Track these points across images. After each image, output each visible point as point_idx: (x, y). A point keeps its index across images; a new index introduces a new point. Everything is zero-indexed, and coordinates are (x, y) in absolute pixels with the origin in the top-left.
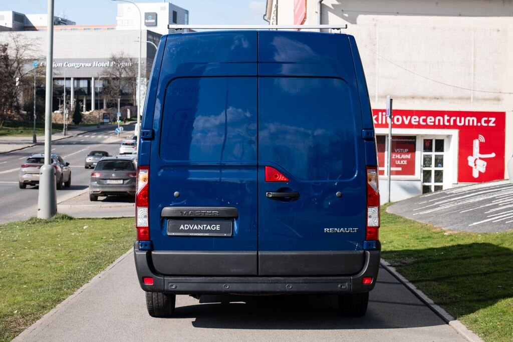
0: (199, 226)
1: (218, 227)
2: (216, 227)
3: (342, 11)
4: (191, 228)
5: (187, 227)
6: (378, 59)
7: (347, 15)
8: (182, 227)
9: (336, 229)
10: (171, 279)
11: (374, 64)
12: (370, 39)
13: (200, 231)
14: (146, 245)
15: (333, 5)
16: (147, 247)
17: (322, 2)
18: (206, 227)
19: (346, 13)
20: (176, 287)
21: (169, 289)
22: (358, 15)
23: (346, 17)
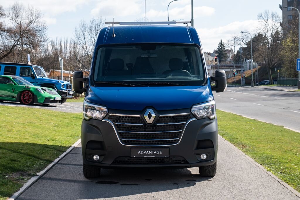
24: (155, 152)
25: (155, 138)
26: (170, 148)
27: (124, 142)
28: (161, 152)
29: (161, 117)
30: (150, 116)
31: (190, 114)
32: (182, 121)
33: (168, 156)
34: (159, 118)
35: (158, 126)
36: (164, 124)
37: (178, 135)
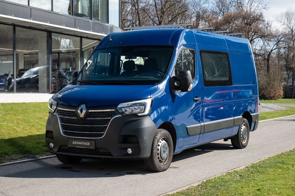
24: (85, 144)
25: (86, 131)
26: (96, 141)
27: (64, 133)
28: (89, 144)
29: (90, 112)
30: (81, 111)
31: (116, 111)
32: (108, 117)
33: (94, 148)
34: (88, 113)
35: (88, 120)
36: (93, 118)
37: (104, 129)
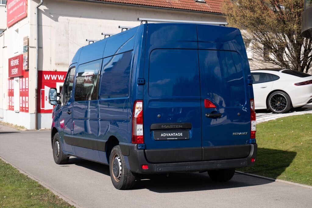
0: (171, 134)
1: (181, 134)
2: (180, 134)
3: (50, 13)
4: (167, 135)
5: (165, 135)
6: (70, 42)
7: (52, 16)
8: (162, 135)
9: (238, 133)
10: (158, 165)
11: (68, 45)
12: (66, 30)
13: (172, 137)
14: (142, 146)
15: (44, 10)
16: (144, 148)
17: (39, 8)
18: (175, 134)
19: (52, 15)
20: (161, 169)
21: (157, 171)
22: (59, 17)
23: (52, 17)
